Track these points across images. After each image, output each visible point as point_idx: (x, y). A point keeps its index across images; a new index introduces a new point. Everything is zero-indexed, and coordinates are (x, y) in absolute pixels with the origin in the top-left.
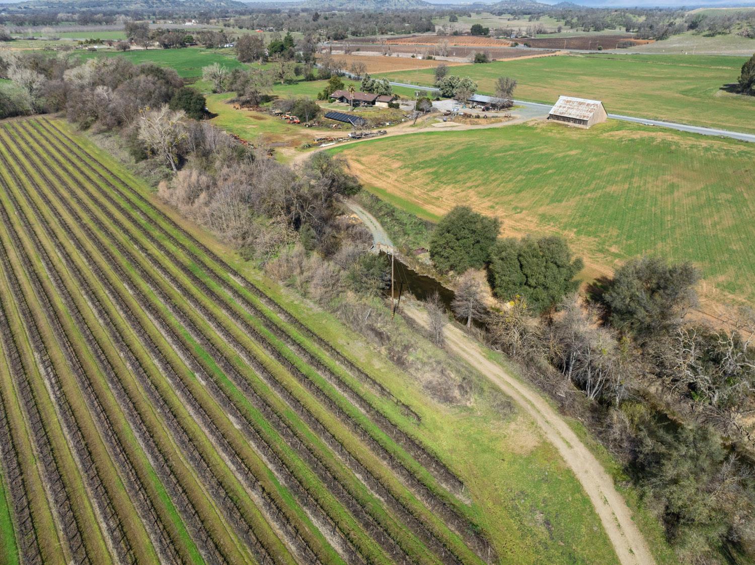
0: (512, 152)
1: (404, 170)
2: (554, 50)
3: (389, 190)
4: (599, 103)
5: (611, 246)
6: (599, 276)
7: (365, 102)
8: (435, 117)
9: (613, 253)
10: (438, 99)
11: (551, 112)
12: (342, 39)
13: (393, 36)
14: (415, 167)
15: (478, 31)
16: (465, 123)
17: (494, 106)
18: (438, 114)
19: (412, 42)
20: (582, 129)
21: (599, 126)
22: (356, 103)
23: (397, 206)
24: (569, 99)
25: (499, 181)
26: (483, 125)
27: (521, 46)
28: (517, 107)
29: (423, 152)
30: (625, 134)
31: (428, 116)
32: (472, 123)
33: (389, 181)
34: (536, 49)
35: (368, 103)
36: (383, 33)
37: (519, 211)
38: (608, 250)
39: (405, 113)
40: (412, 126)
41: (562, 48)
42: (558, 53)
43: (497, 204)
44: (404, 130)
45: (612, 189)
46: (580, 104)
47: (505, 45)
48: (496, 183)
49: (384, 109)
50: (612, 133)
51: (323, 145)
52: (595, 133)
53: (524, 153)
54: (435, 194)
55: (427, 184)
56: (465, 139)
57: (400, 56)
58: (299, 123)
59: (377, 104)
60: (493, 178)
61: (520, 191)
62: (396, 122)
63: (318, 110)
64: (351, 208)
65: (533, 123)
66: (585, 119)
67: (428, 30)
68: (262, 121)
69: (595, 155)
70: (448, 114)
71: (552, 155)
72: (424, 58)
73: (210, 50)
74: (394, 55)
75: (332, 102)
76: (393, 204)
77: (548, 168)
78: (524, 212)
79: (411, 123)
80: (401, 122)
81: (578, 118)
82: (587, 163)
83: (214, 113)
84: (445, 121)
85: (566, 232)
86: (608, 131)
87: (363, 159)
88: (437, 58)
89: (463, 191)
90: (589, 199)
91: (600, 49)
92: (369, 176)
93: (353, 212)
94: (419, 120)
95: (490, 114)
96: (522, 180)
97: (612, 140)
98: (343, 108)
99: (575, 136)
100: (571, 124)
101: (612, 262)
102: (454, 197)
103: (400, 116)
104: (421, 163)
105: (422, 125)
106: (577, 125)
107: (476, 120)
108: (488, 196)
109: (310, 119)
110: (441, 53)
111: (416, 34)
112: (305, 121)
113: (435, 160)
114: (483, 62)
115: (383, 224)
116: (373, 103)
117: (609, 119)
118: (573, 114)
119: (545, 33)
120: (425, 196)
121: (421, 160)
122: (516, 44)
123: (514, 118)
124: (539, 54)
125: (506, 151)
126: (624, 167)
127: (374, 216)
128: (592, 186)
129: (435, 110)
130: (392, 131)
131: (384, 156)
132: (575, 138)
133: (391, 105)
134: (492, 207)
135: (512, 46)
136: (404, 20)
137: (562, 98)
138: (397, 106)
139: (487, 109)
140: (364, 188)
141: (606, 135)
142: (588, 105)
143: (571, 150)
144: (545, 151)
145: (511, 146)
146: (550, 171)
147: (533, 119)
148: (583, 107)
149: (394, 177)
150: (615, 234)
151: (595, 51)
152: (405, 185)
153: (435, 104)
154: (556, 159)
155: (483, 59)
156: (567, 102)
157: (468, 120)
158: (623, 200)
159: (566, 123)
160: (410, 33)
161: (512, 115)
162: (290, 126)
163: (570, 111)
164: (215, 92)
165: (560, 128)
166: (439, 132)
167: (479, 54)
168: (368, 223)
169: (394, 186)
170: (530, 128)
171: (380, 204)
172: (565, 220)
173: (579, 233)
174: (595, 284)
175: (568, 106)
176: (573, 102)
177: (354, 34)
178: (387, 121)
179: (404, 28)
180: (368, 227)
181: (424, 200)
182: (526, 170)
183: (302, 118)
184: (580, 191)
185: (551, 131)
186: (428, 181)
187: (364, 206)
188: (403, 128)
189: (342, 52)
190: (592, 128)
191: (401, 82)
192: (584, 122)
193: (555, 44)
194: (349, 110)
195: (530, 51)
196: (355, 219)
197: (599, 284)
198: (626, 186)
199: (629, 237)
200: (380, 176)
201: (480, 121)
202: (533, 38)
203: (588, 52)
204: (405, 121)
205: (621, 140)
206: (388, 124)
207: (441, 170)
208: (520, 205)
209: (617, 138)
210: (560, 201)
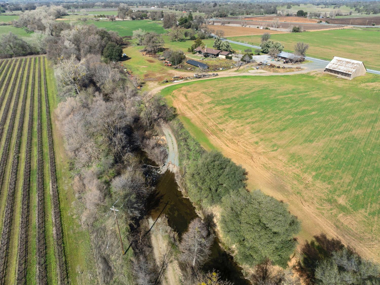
0: (291, 95)
1: (210, 105)
2: (343, 25)
3: (193, 121)
4: (361, 63)
5: (339, 196)
6: (318, 234)
7: (213, 54)
8: (252, 66)
9: (340, 205)
10: (259, 54)
11: (327, 67)
12: (225, 17)
13: (253, 16)
14: (218, 104)
15: (301, 14)
16: (270, 71)
17: (291, 61)
18: (254, 64)
19: (261, 19)
20: (346, 80)
21: (360, 78)
22: (206, 55)
23: (192, 135)
24: (340, 59)
25: (271, 119)
26: (281, 73)
27: (324, 23)
28: (307, 61)
29: (230, 92)
30: (378, 85)
31: (248, 65)
32: (274, 71)
33: (197, 113)
34: (333, 25)
35: (214, 55)
36: (247, 14)
37: (275, 148)
38: (335, 201)
39: (234, 63)
40: (235, 71)
41: (348, 24)
42: (345, 27)
43: (262, 140)
44: (230, 73)
45: (357, 132)
46: (348, 62)
47: (314, 22)
48: (268, 121)
49: (223, 60)
50: (367, 84)
51: (175, 82)
52: (355, 83)
53: (299, 96)
54: (221, 127)
55: (219, 118)
56: (264, 82)
57: (251, 27)
58: (171, 66)
59: (220, 56)
60: (268, 116)
61: (284, 129)
62: (227, 68)
63: (185, 58)
64: (164, 131)
65: (314, 73)
66: (349, 73)
67: (273, 13)
68: (152, 64)
69: (351, 101)
70: (261, 64)
71: (319, 98)
72: (263, 29)
73: (154, 21)
74: (248, 26)
75: (194, 54)
76: (190, 132)
77: (313, 110)
78: (279, 150)
79: (235, 69)
80: (230, 68)
81: (344, 72)
82: (343, 107)
83: (129, 57)
84: (257, 69)
85: (306, 175)
86: (365, 82)
87: (189, 95)
88: (271, 28)
89: (242, 126)
90: (336, 141)
91: (373, 25)
92: (186, 108)
93: (164, 135)
94: (242, 67)
95: (289, 65)
96: (288, 120)
97: (367, 89)
98: (198, 58)
99: (340, 84)
100: (340, 76)
101: (336, 216)
102: (233, 131)
103: (230, 64)
104: (223, 100)
105: (243, 71)
106: (343, 77)
107: (277, 69)
108: (258, 132)
109: (177, 64)
110: (274, 26)
111: (266, 15)
112: (175, 65)
113: (235, 98)
114: (297, 31)
115: (179, 146)
116: (217, 55)
117: (368, 73)
118: (342, 69)
119: (341, 15)
120: (214, 128)
121: (225, 98)
122: (321, 22)
123: (302, 69)
124: (334, 28)
125: (287, 94)
126: (371, 112)
127: (176, 139)
128: (342, 128)
129: (254, 61)
130: (222, 74)
131: (204, 93)
132: (340, 86)
133: (227, 57)
134: (257, 143)
135: (318, 23)
136: (261, 7)
137: (336, 58)
138: (231, 58)
139: (287, 62)
140: (178, 117)
141: (363, 85)
142: (353, 63)
143: (334, 95)
144: (316, 96)
145: (293, 90)
146: (313, 113)
147: (314, 70)
148: (349, 65)
149: (201, 109)
150: (347, 181)
151: (371, 26)
152: (205, 117)
153: (255, 57)
154: (321, 102)
155: (297, 30)
156: (339, 61)
157: (272, 69)
158: (363, 144)
159: (336, 75)
160: (263, 14)
161: (302, 67)
162: (165, 68)
163: (340, 67)
164: (138, 45)
165: (332, 78)
166: (251, 76)
167: (296, 27)
168: (170, 145)
169: (198, 117)
170: (311, 77)
171: (183, 131)
172: (307, 162)
173: (316, 177)
174: (313, 243)
175: (339, 64)
176: (343, 61)
177: (231, 14)
178: (221, 67)
179: (260, 12)
180: (168, 148)
181: (212, 131)
182: (296, 111)
183: (173, 63)
184: (331, 132)
185: (324, 80)
186: (221, 115)
187: (173, 131)
188: (230, 72)
189: (220, 24)
190: (354, 79)
191: (242, 42)
192: (348, 75)
193: (345, 22)
194: (201, 59)
195: (329, 26)
196: (163, 140)
197: (316, 244)
198: (369, 130)
199: (359, 187)
200: (192, 109)
201: (279, 70)
202: (333, 18)
203: (365, 27)
204: (233, 68)
205: (373, 90)
206: (221, 69)
207: (235, 107)
208: (279, 143)
209: (371, 88)
210: (311, 141)
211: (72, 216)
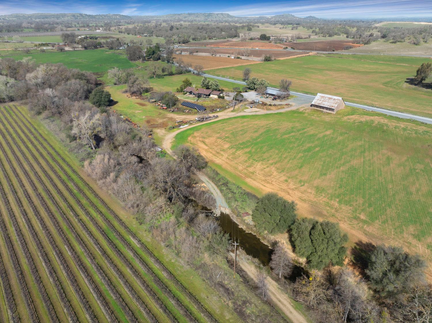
0: (293, 134)
1: (231, 150)
2: (308, 51)
3: (224, 166)
4: (340, 98)
5: (360, 214)
6: (356, 240)
8: (245, 105)
9: (362, 219)
10: (246, 91)
11: (313, 103)
12: (187, 42)
13: (216, 41)
14: (238, 148)
15: (264, 38)
16: (263, 109)
17: (279, 97)
18: (247, 102)
19: (227, 46)
20: (331, 114)
21: (341, 111)
22: (199, 96)
23: (230, 179)
24: (323, 95)
25: (288, 159)
26: (274, 111)
27: (289, 49)
28: (292, 96)
29: (241, 135)
30: (357, 118)
31: (241, 104)
32: (268, 109)
33: (223, 158)
34: (298, 51)
35: (206, 95)
36: (210, 39)
37: (302, 184)
38: (359, 218)
39: (228, 102)
40: (232, 111)
41: (313, 50)
42: (310, 54)
43: (289, 178)
44: (228, 114)
45: (355, 162)
46: (330, 98)
47: (279, 48)
48: (286, 161)
49: (216, 100)
50: (348, 117)
51: (182, 127)
52: (339, 116)
53: (300, 134)
54: (251, 169)
55: (246, 162)
56: (264, 122)
57: (221, 56)
58: (166, 109)
59: (211, 96)
60: (284, 156)
61: (301, 167)
62: (223, 108)
63: (177, 100)
64: (202, 179)
65: (302, 109)
66: (333, 108)
67: (235, 36)
68: (144, 107)
69: (341, 134)
70: (253, 103)
71: (316, 135)
72: (235, 58)
73: (112, 51)
74: (218, 55)
75: (185, 94)
76: (227, 177)
77: (316, 146)
78: (306, 184)
79: (232, 109)
80: (226, 109)
81: (328, 107)
82: (337, 141)
83: (116, 100)
84: (251, 108)
85: (332, 202)
86: (346, 116)
87: (207, 141)
88: (243, 58)
89: (268, 167)
90: (343, 172)
91: (333, 51)
92: (211, 155)
93: (203, 182)
94: (236, 107)
95: (277, 102)
96: (301, 158)
97: (349, 122)
98: (191, 99)
99: (327, 118)
100: (325, 110)
101: (362, 227)
102: (263, 172)
103: (225, 105)
104: (241, 144)
105: (238, 110)
106: (328, 111)
107: (270, 107)
108: (283, 171)
109: (172, 106)
110: (244, 54)
111: (229, 39)
112: (169, 107)
113: (249, 141)
114: (269, 61)
115: (221, 191)
116: (209, 95)
117: (347, 106)
118: (326, 104)
119: (301, 38)
120: (245, 171)
121: (241, 142)
122: (287, 48)
123: (291, 105)
124: (299, 55)
125: (289, 133)
126: (359, 143)
127: (216, 185)
128: (342, 161)
129: (246, 100)
130: (222, 115)
131: (218, 138)
132: (327, 121)
133: (220, 97)
134: (286, 181)
135: (284, 49)
136: (222, 30)
137: (319, 94)
138: (223, 98)
139: (275, 99)
140: (209, 164)
141: (345, 118)
142: (334, 99)
143: (326, 130)
144: (312, 132)
145: (292, 128)
146: (317, 149)
147: (302, 106)
148: (331, 101)
149: (226, 155)
150: (361, 202)
151: (331, 52)
152: (233, 162)
153: (245, 94)
154: (319, 139)
155: (269, 59)
156: (322, 97)
157: (265, 107)
158: (361, 172)
159: (322, 110)
160: (225, 38)
161: (290, 103)
162: (161, 111)
163: (324, 103)
164: (115, 84)
165: (318, 113)
166: (249, 116)
167: (267, 56)
168: (212, 190)
169: (227, 163)
170: (301, 113)
171: (219, 177)
172: (330, 191)
173: (340, 202)
174: (355, 247)
175: (322, 100)
176: (326, 97)
177: (194, 39)
178: (218, 108)
179: (222, 35)
180: (212, 193)
181: (245, 174)
182: (303, 149)
183: (168, 106)
184: (336, 165)
185: (313, 115)
186: (246, 159)
187: (210, 178)
188: (227, 112)
189: (188, 53)
190: (337, 113)
191: (223, 76)
192: (332, 110)
193: (308, 47)
194: (195, 101)
195: (295, 52)
196: (204, 187)
197: (358, 247)
198: (362, 160)
199: (370, 205)
200: (218, 155)
201: (272, 108)
202: (295, 42)
203: (327, 52)
204: (228, 108)
205: (354, 122)
206: (218, 110)
207: (253, 150)
208: (303, 179)
209: (352, 120)
210: (325, 174)
211: (170, 260)
